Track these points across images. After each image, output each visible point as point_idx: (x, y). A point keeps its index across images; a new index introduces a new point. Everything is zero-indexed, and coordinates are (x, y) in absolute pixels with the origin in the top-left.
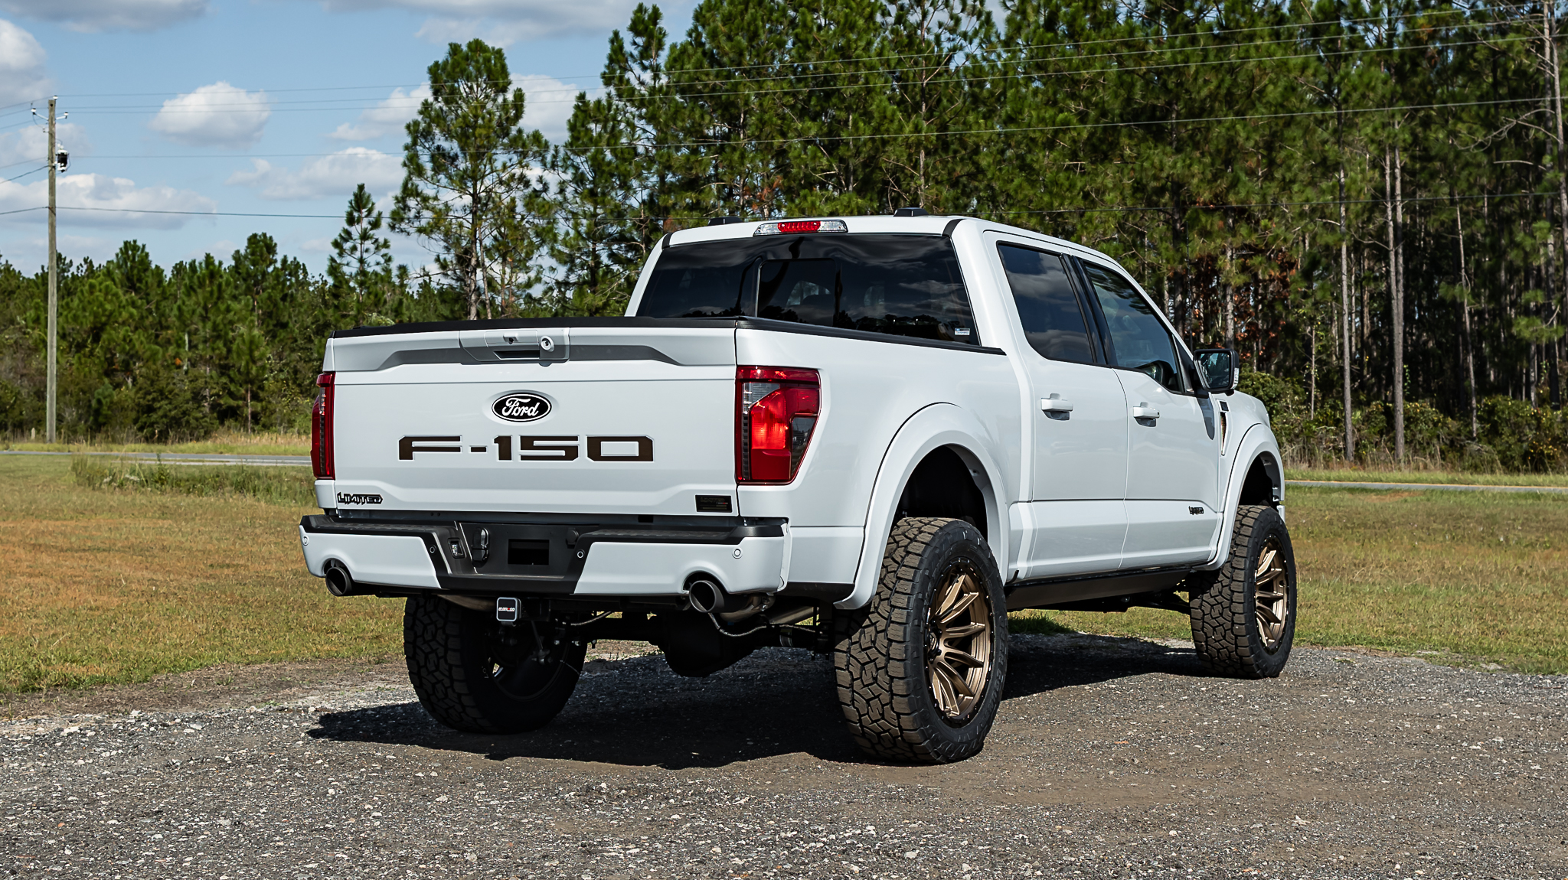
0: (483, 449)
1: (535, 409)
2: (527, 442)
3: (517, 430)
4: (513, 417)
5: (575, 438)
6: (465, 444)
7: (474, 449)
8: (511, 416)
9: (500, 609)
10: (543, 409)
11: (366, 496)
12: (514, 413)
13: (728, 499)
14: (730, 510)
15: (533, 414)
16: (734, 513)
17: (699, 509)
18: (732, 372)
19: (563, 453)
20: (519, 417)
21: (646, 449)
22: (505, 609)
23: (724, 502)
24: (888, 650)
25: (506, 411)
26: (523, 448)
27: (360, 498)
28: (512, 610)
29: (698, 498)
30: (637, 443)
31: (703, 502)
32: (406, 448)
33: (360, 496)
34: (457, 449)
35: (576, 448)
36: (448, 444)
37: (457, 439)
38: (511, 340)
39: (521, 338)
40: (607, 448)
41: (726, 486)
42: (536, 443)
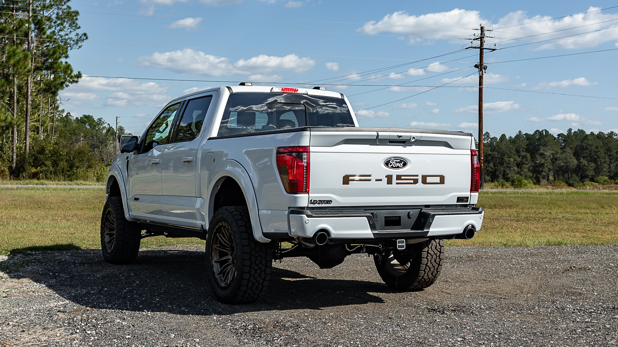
0: (381, 180)
1: (402, 164)
2: (399, 177)
3: (395, 172)
4: (393, 167)
5: (417, 176)
6: (373, 178)
7: (377, 180)
8: (392, 167)
9: (399, 244)
10: (405, 165)
11: (324, 201)
12: (394, 166)
13: (468, 198)
14: (467, 201)
15: (401, 166)
16: (468, 203)
17: (458, 201)
18: (469, 152)
19: (412, 181)
20: (395, 167)
21: (442, 180)
22: (401, 244)
23: (466, 199)
25: (390, 165)
26: (397, 180)
27: (321, 202)
28: (403, 244)
29: (458, 198)
30: (439, 178)
31: (459, 199)
32: (346, 180)
33: (321, 201)
34: (370, 180)
35: (417, 179)
36: (366, 178)
37: (370, 176)
38: (400, 136)
39: (404, 136)
40: (429, 180)
41: (467, 194)
42: (402, 178)
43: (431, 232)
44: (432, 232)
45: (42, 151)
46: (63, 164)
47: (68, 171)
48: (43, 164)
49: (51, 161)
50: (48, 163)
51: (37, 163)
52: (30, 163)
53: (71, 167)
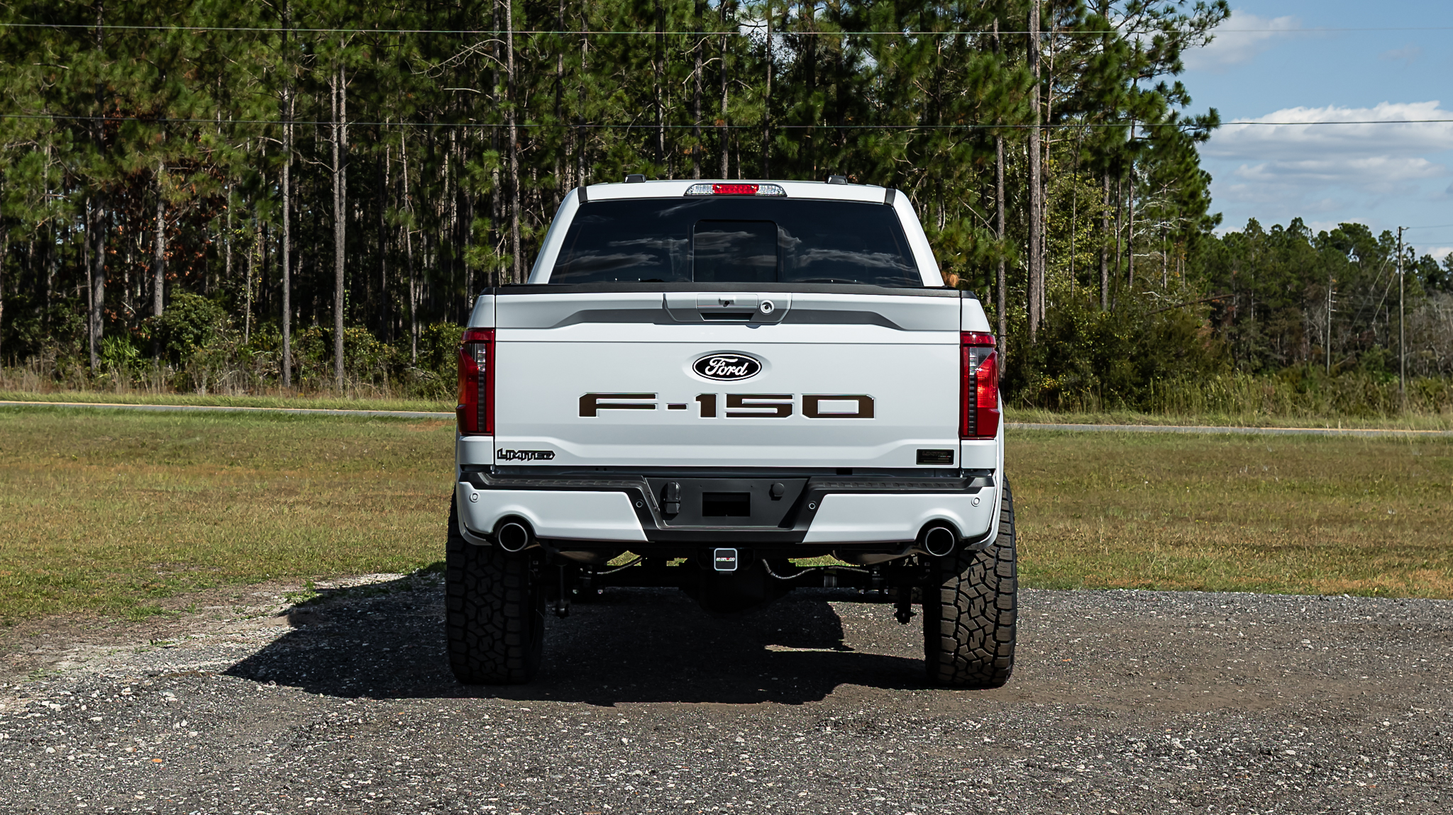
0: (683, 407)
1: (743, 369)
2: (734, 400)
3: (722, 389)
4: (719, 376)
5: (790, 397)
6: (661, 402)
7: (671, 407)
8: (715, 375)
9: (718, 559)
10: (752, 368)
11: (533, 453)
12: (719, 372)
13: (951, 453)
14: (951, 462)
15: (741, 373)
16: (955, 465)
17: (919, 462)
18: (956, 338)
19: (775, 410)
20: (725, 376)
21: (867, 407)
22: (724, 559)
23: (948, 455)
24: (998, 585)
25: (710, 370)
26: (728, 406)
27: (526, 454)
28: (732, 559)
29: (919, 452)
30: (857, 402)
31: (923, 456)
32: (589, 405)
33: (526, 453)
34: (652, 407)
35: (790, 406)
36: (643, 401)
37: (652, 396)
38: (727, 303)
39: (738, 301)
40: (823, 406)
41: (951, 442)
42: (745, 401)
43: (812, 533)
44: (815, 533)
45: (1069, 331)
46: (1123, 367)
47: (1139, 385)
48: (1072, 366)
49: (1090, 359)
50: (1084, 363)
51: (1055, 363)
52: (1037, 363)
53: (1146, 372)
